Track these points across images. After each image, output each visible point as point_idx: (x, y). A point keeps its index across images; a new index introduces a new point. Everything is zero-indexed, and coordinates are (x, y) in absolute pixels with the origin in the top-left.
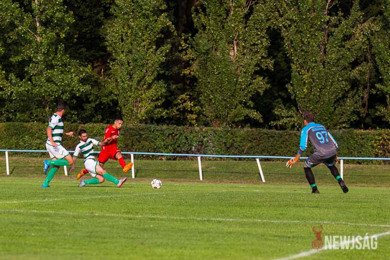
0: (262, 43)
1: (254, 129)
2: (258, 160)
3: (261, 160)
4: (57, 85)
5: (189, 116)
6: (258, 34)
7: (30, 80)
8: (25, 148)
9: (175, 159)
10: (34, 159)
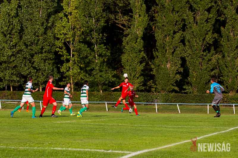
0: (179, 62)
1: (176, 94)
2: (177, 105)
3: (179, 105)
4: (103, 78)
5: (152, 89)
6: (177, 59)
7: (94, 76)
8: (92, 101)
9: (147, 105)
10: (95, 105)
